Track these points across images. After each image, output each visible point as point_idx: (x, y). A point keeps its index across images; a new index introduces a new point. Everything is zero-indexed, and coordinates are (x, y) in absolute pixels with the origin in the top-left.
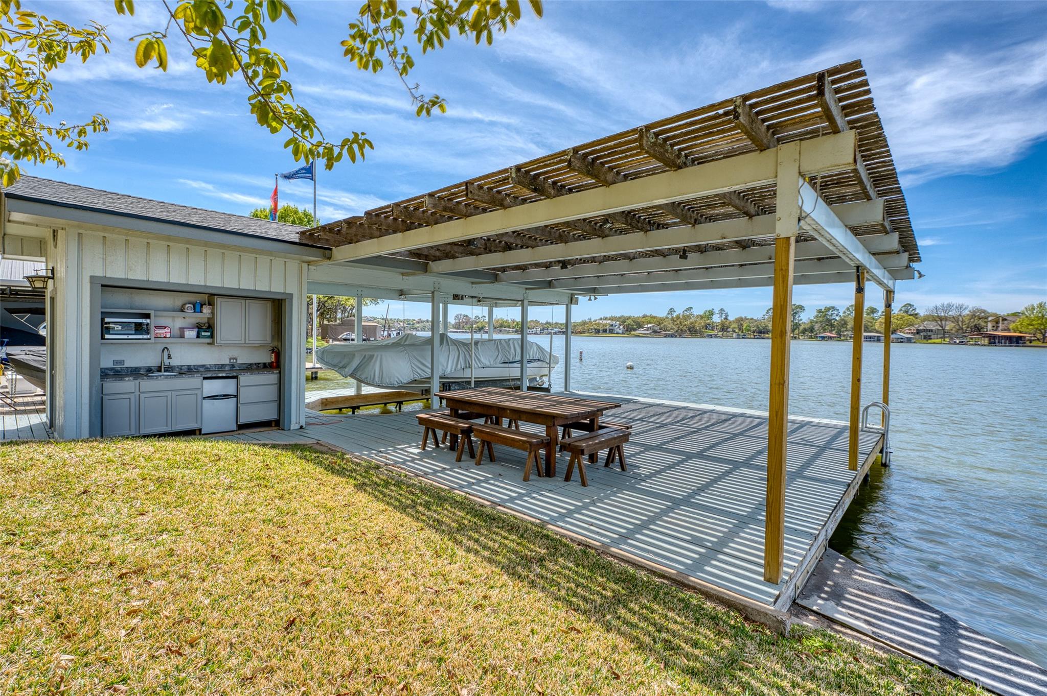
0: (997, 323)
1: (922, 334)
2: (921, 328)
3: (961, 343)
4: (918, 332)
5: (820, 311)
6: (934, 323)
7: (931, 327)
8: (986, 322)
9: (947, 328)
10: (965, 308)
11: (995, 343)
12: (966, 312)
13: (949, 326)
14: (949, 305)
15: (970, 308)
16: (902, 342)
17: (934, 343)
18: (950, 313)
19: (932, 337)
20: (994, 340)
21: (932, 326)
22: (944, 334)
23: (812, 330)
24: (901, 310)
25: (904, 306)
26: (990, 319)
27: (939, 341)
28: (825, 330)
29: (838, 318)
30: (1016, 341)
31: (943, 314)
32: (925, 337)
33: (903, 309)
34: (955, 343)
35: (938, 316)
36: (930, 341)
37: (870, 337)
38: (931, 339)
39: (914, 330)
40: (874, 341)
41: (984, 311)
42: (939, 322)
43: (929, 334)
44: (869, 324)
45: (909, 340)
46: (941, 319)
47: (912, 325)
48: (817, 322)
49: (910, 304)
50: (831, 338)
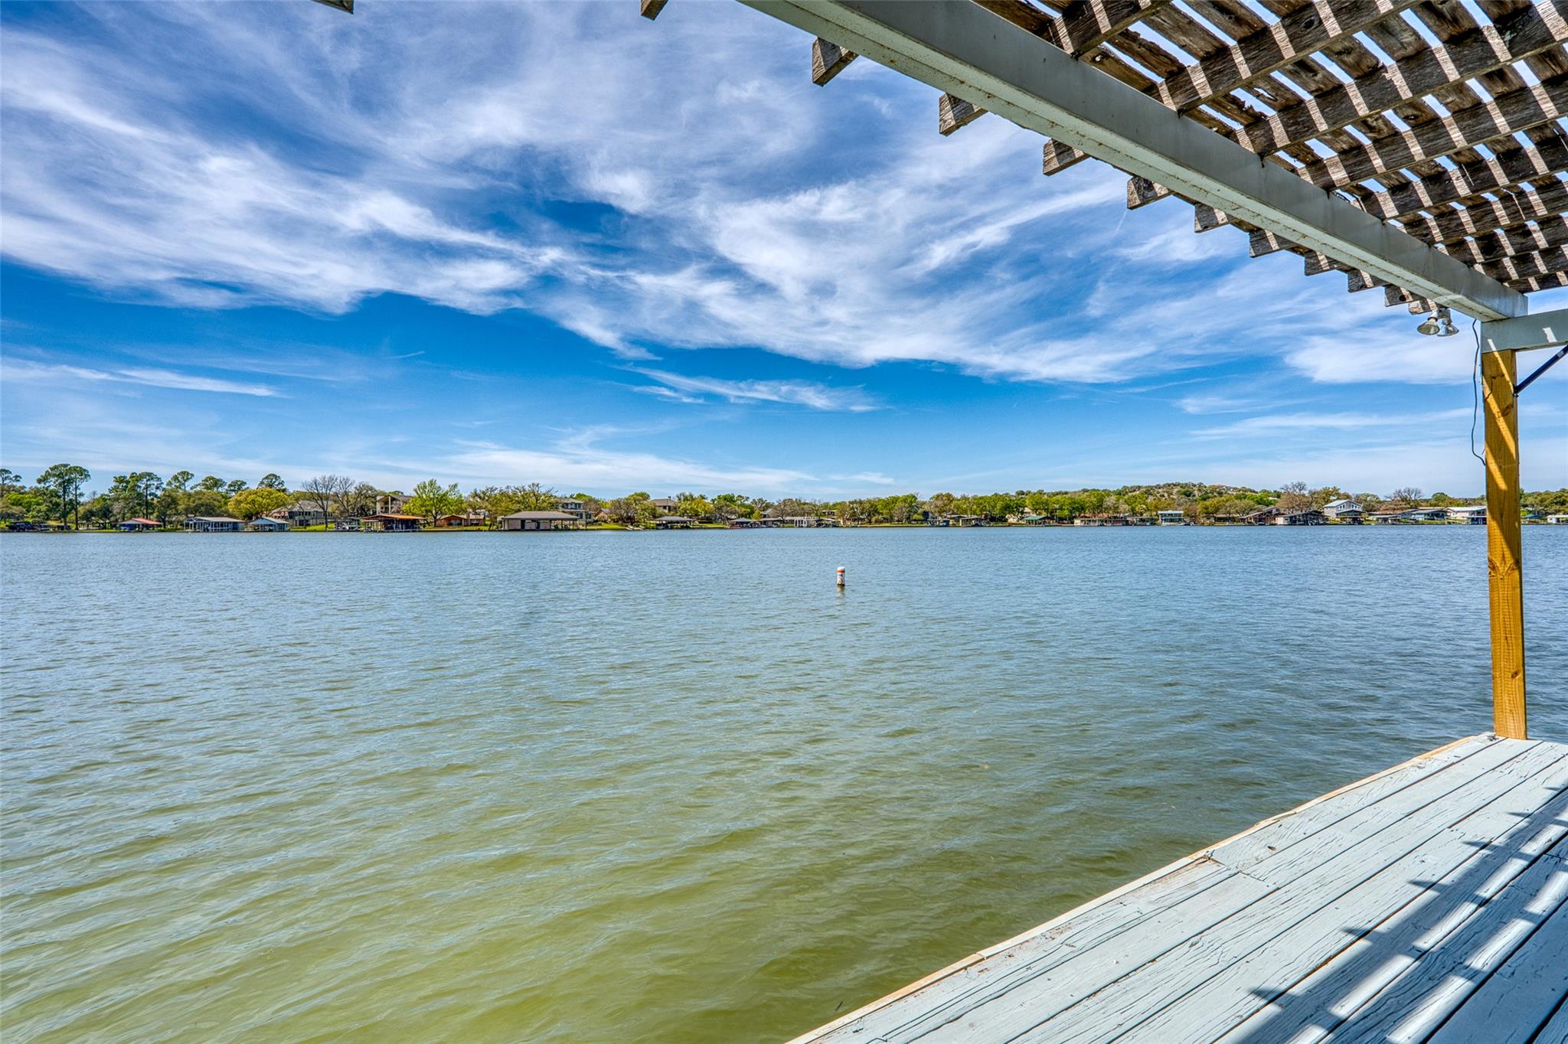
0: (386, 503)
1: (297, 518)
2: (296, 509)
3: (351, 530)
4: (292, 515)
5: (121, 480)
6: (313, 503)
7: (308, 509)
8: (375, 503)
9: (330, 510)
10: (351, 484)
11: (392, 528)
12: (352, 490)
13: (331, 507)
14: (331, 479)
15: (356, 484)
16: (270, 531)
17: (315, 531)
18: (333, 490)
19: (311, 522)
20: (389, 525)
21: (310, 507)
22: (326, 516)
23: (106, 512)
24: (262, 483)
25: (267, 478)
26: (378, 498)
27: (323, 527)
28: (134, 514)
29: (159, 493)
30: (410, 525)
31: (324, 491)
32: (301, 523)
33: (265, 481)
34: (344, 530)
35: (318, 494)
36: (308, 528)
37: (222, 524)
38: (309, 525)
39: (285, 511)
40: (228, 531)
41: (371, 489)
42: (320, 502)
43: (307, 517)
44: (216, 503)
45: (281, 528)
46: (321, 497)
47: (284, 505)
48: (117, 499)
49: (274, 475)
50: (147, 526)
